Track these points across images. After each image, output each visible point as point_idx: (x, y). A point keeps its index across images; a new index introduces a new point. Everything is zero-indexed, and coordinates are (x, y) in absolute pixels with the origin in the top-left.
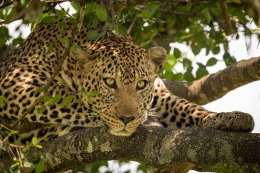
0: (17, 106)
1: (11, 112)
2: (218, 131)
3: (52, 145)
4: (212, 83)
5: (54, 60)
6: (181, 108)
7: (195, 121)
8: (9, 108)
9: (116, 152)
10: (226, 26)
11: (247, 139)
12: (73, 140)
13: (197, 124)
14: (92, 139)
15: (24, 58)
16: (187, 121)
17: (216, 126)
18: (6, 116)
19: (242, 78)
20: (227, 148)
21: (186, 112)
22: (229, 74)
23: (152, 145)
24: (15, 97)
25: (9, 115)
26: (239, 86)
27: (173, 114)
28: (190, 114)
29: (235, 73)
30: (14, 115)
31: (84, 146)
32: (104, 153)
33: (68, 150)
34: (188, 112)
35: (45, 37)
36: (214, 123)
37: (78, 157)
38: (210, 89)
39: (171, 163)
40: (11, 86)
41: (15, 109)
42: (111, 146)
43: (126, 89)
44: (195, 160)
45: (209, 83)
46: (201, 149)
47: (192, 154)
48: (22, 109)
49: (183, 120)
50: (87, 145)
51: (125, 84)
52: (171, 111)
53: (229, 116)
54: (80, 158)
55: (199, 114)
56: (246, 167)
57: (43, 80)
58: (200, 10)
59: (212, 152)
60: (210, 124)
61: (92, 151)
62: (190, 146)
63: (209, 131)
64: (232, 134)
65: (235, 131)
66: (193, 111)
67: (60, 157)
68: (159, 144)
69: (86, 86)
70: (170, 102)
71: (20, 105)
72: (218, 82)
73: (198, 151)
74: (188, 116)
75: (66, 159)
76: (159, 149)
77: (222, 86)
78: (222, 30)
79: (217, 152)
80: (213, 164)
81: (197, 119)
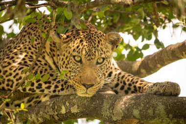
0: (12, 81)
1: (8, 85)
2: (155, 96)
3: (36, 109)
4: (149, 62)
5: (39, 45)
6: (128, 80)
7: (138, 89)
8: (6, 82)
9: (82, 112)
10: (156, 20)
11: (176, 101)
12: (51, 105)
13: (139, 91)
14: (64, 104)
15: (18, 45)
16: (133, 89)
17: (153, 92)
18: (3, 88)
19: (171, 58)
20: (161, 108)
21: (131, 83)
22: (161, 55)
23: (108, 107)
24: (11, 74)
25: (6, 88)
26: (169, 63)
27: (122, 84)
28: (135, 84)
29: (166, 54)
30: (9, 88)
31: (59, 109)
32: (73, 114)
33: (48, 112)
34: (133, 83)
35: (32, 30)
36: (151, 90)
37: (55, 117)
38: (148, 66)
39: (121, 120)
40: (8, 66)
41: (10, 83)
42: (78, 108)
43: (88, 64)
44: (138, 117)
45: (147, 62)
46: (142, 109)
47: (136, 112)
48: (15, 83)
49: (129, 89)
50: (61, 108)
51: (88, 60)
52: (121, 82)
53: (163, 85)
54: (56, 118)
55: (141, 84)
56: (175, 121)
57: (31, 61)
58: (137, 9)
59: (150, 111)
60: (148, 91)
61: (65, 112)
62: (135, 107)
63: (148, 95)
64: (165, 98)
65: (167, 96)
66: (137, 82)
67: (42, 117)
68: (112, 106)
69: (62, 60)
70: (121, 76)
71: (14, 80)
72: (154, 61)
73: (140, 111)
74: (133, 85)
75: (46, 119)
76: (113, 109)
77: (156, 63)
78: (154, 24)
79: (154, 111)
80: (151, 120)
81: (140, 88)
